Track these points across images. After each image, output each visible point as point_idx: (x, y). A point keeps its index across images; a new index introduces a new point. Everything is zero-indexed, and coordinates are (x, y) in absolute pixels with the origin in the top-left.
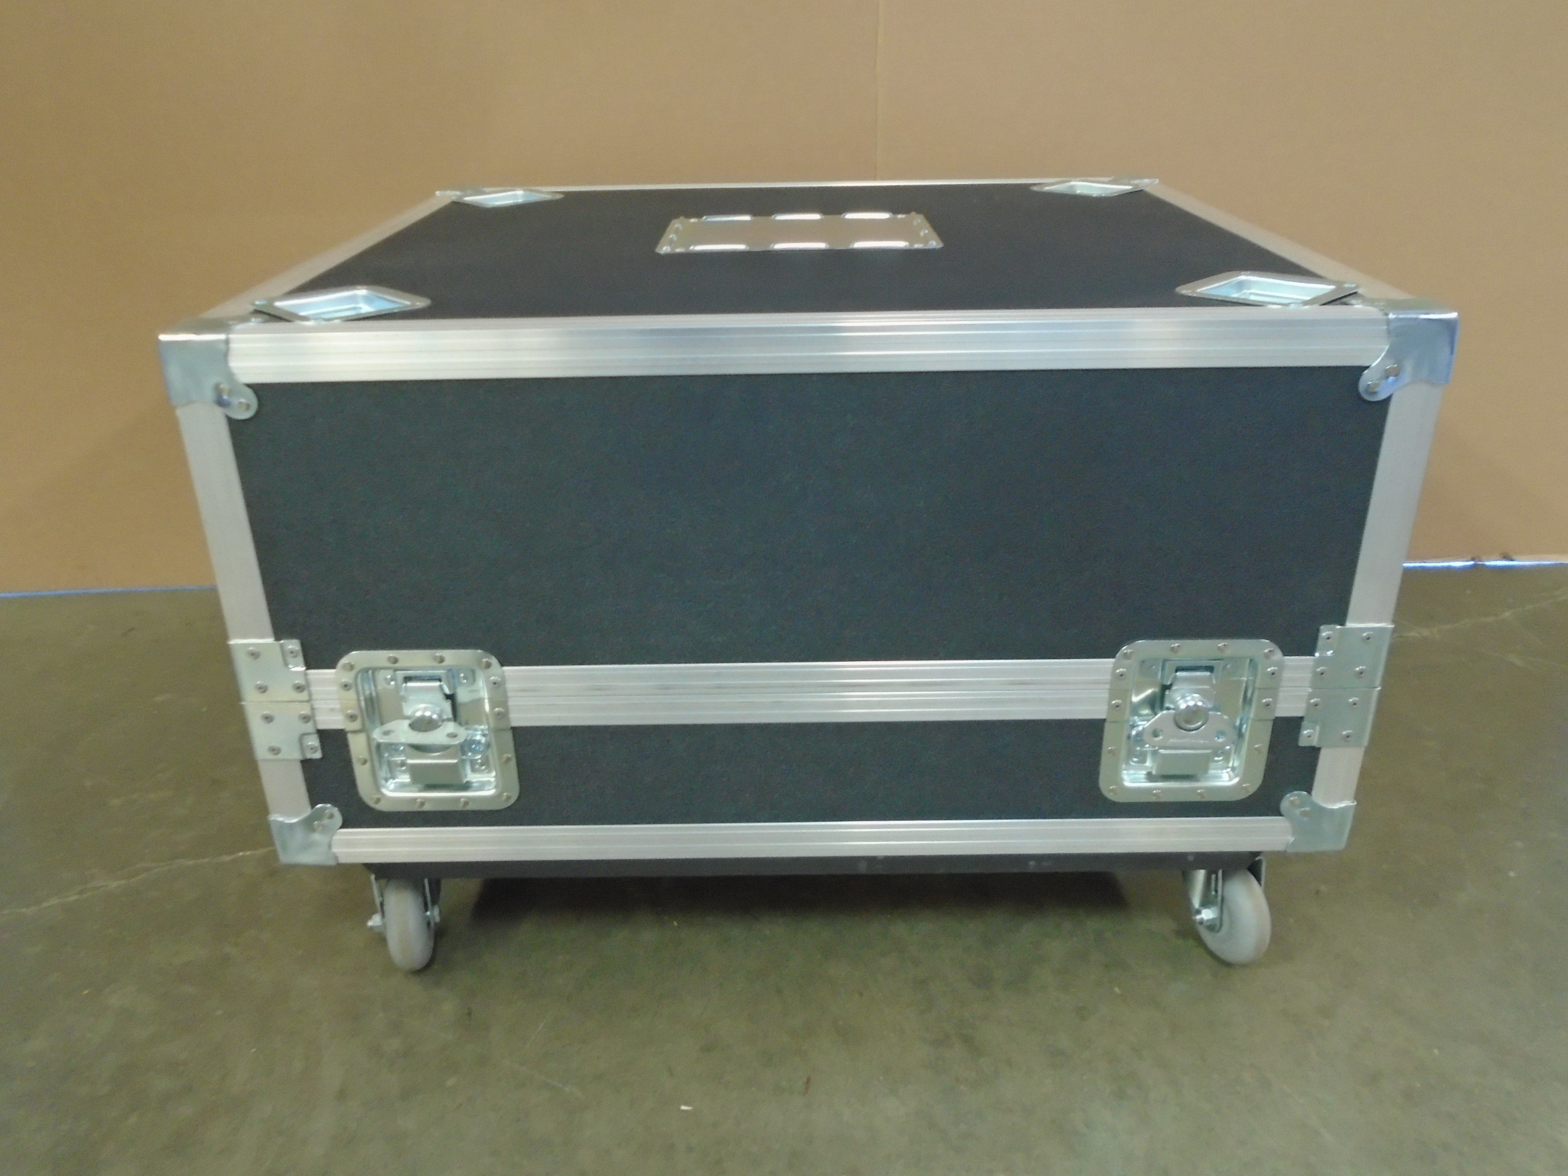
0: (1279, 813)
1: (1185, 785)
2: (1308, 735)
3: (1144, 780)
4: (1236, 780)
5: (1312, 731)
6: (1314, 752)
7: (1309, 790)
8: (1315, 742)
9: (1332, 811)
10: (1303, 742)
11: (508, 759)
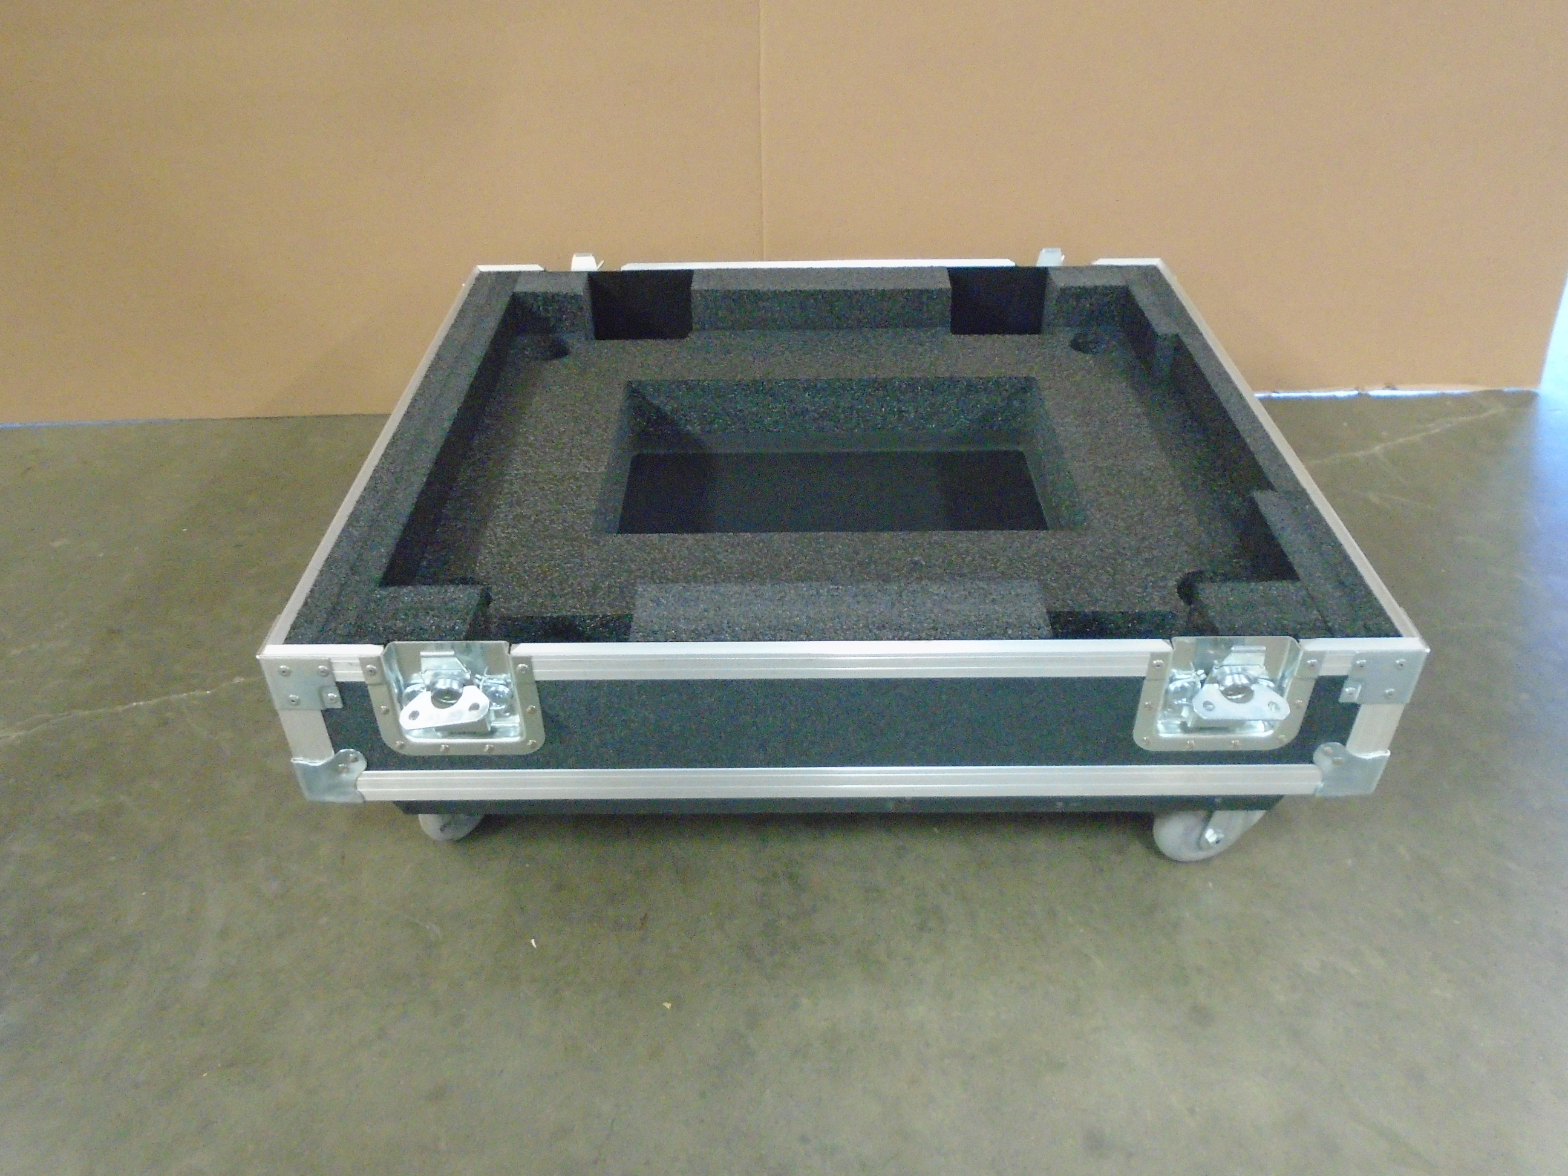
0: (1311, 762)
1: (1220, 736)
2: (1350, 693)
3: (1179, 730)
4: (1270, 732)
5: (1354, 689)
6: (1352, 709)
7: (1344, 742)
8: (1355, 699)
9: (1365, 762)
10: (1343, 699)
11: (533, 711)
